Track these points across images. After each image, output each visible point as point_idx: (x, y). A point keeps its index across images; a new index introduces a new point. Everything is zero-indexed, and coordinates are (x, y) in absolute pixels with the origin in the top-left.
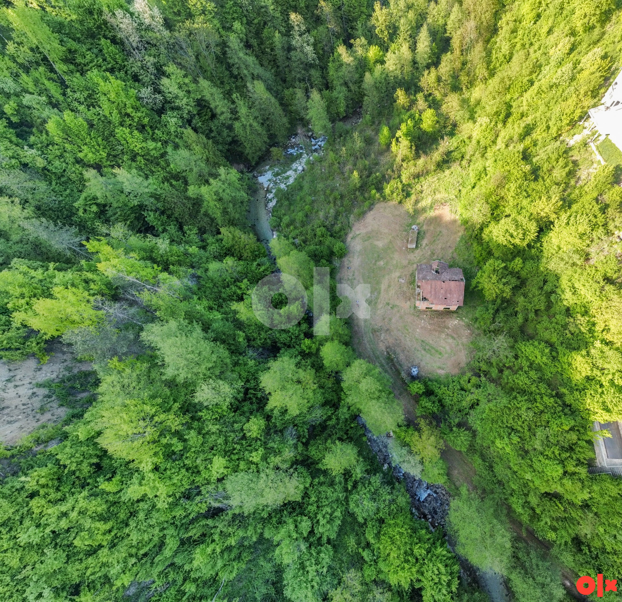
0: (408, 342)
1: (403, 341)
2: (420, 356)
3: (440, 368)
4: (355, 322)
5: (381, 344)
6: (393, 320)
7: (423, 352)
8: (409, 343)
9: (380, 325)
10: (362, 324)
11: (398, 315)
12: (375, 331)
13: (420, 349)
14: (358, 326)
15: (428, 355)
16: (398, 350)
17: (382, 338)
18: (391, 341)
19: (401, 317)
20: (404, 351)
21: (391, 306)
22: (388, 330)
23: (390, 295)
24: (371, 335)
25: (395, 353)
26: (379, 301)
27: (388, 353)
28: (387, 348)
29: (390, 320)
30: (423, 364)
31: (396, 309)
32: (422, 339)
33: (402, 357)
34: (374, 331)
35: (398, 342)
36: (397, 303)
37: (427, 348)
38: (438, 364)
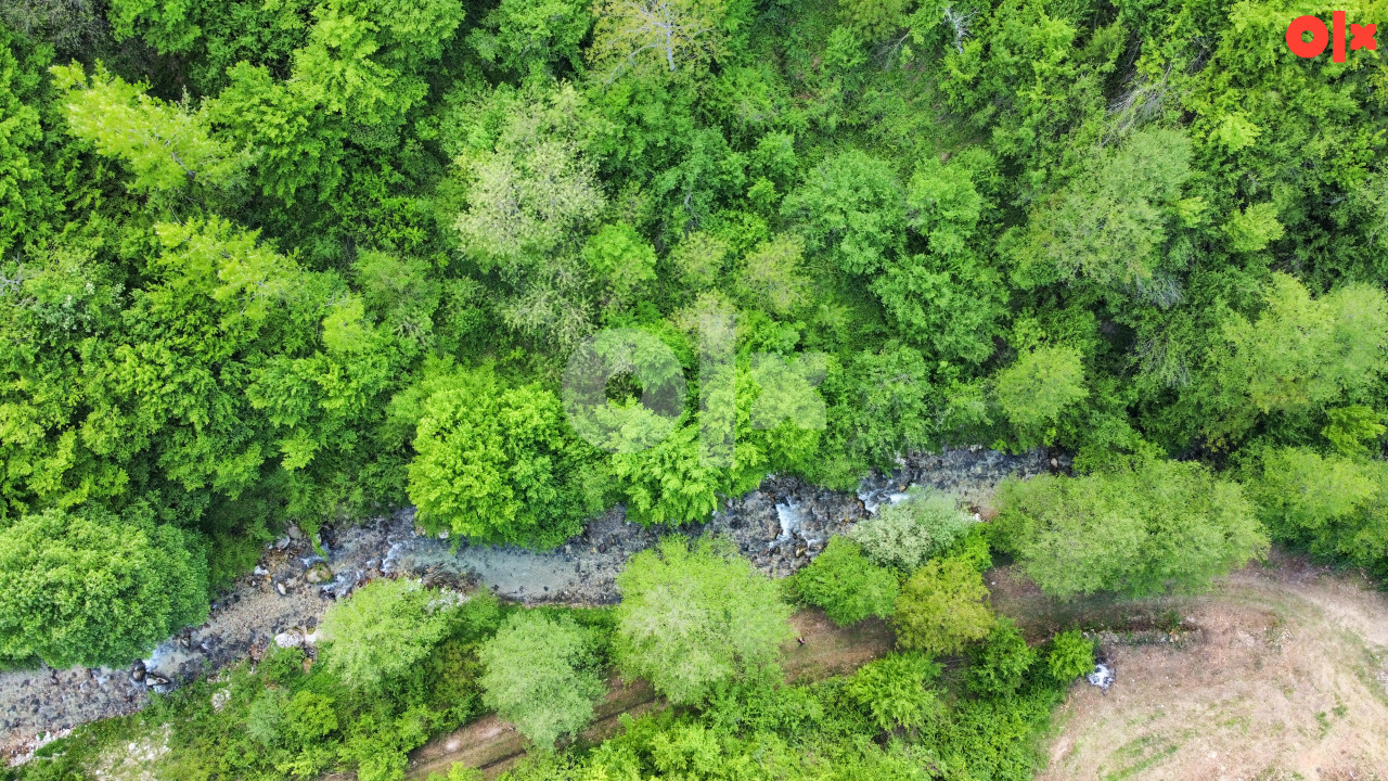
0: (1189, 705)
1: (1204, 691)
2: (1134, 714)
3: (1073, 751)
4: (1331, 582)
5: (1225, 621)
6: (1279, 699)
7: (1140, 731)
8: (1186, 705)
9: (1285, 650)
10: (1315, 599)
11: (1290, 724)
12: (1274, 625)
13: (1153, 726)
14: (1315, 583)
15: (1123, 740)
16: (1181, 661)
17: (1241, 635)
18: (1220, 657)
19: (1279, 727)
20: (1172, 676)
21: (1330, 717)
22: (1258, 665)
23: (1367, 736)
24: (1266, 607)
25: (1178, 646)
26: (1364, 689)
27: (1187, 627)
28: (1205, 632)
29: (1286, 690)
30: (1107, 710)
31: (1312, 726)
32: (1181, 752)
33: (1157, 660)
34: (1275, 623)
35: (1206, 675)
36: (1331, 742)
37: (1148, 751)
38: (1085, 753)
